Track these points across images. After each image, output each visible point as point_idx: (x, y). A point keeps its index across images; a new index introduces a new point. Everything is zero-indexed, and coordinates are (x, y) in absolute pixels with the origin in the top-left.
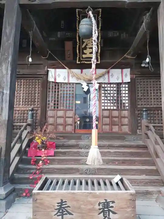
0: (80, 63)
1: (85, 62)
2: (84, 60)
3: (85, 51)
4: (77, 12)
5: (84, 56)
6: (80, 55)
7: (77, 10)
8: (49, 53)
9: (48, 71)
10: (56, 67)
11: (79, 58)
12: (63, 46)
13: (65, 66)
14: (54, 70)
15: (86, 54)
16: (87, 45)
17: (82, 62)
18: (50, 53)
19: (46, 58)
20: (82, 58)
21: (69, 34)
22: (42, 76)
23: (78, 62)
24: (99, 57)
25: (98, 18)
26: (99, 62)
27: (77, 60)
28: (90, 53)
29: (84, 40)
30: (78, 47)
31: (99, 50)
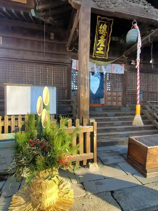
0: (94, 57)
1: (98, 57)
2: (97, 55)
3: (98, 49)
4: (98, 18)
5: (97, 52)
6: (95, 51)
7: (98, 16)
9: (72, 61)
11: (94, 53)
14: (76, 60)
15: (99, 51)
16: (100, 44)
17: (96, 57)
19: (72, 50)
20: (96, 54)
22: (67, 64)
23: (93, 57)
25: (110, 26)
26: (107, 58)
27: (93, 55)
28: (102, 51)
29: (99, 41)
30: (95, 45)
31: (108, 49)
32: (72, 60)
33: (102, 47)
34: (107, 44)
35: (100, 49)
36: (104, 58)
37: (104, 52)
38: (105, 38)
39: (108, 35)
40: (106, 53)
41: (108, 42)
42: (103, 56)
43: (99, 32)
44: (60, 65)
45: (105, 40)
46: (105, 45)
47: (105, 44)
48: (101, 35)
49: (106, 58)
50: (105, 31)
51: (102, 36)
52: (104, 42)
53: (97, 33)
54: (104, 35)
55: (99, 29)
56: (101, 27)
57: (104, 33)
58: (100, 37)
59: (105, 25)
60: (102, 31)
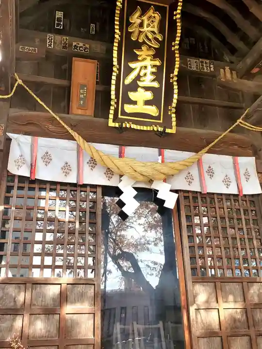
0: (117, 125)
1: (134, 126)
2: (129, 121)
3: (132, 95)
5: (129, 108)
6: (117, 103)
8: (16, 85)
9: (9, 140)
10: (35, 130)
11: (116, 111)
13: (71, 131)
14: (29, 138)
15: (135, 103)
17: (124, 126)
18: (19, 85)
19: (9, 96)
20: (124, 113)
21: (81, 44)
23: (111, 124)
24: (174, 115)
25: (171, 15)
26: (172, 131)
27: (111, 116)
28: (147, 103)
29: (132, 65)
30: (114, 78)
31: (176, 96)
32: (10, 135)
33: (147, 89)
34: (168, 78)
35: (140, 96)
36: (160, 129)
37: (159, 108)
38: (158, 54)
39: (170, 46)
40: (166, 110)
41: (170, 70)
42: (156, 124)
43: (129, 34)
45: (158, 63)
46: (160, 83)
47: (157, 76)
48: (138, 45)
49: (168, 131)
50: (153, 32)
51: (144, 48)
52: (154, 70)
53: (121, 36)
54: (150, 47)
55: (129, 24)
56: (135, 19)
57: (150, 36)
58: (138, 53)
59: (151, 13)
60: (140, 32)
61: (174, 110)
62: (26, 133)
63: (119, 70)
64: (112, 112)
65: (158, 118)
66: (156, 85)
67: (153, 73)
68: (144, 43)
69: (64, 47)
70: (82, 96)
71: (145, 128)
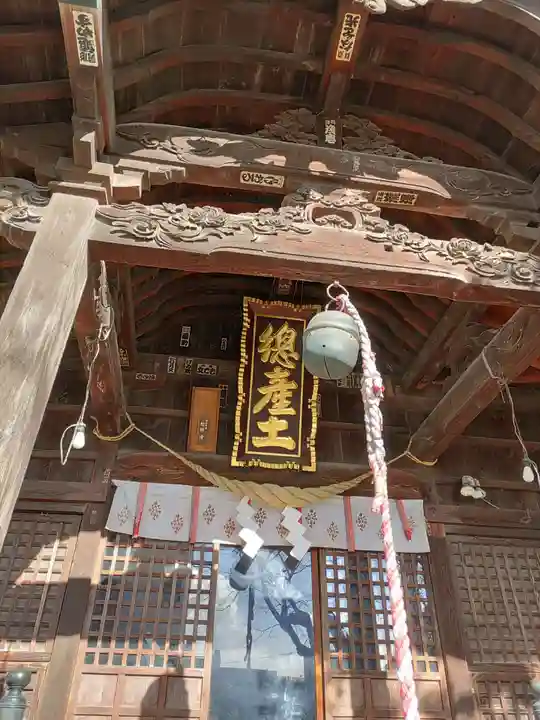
0: (242, 464)
1: (264, 465)
3: (262, 426)
4: (245, 305)
5: (258, 442)
6: (243, 437)
7: (246, 300)
9: (114, 488)
10: (146, 474)
11: (242, 446)
12: (186, 403)
15: (266, 434)
16: (270, 405)
17: (250, 464)
19: (120, 438)
20: (252, 447)
21: (207, 366)
22: (83, 508)
23: (234, 463)
24: (313, 449)
26: (312, 468)
27: (235, 454)
28: (281, 434)
29: (262, 391)
30: (239, 408)
31: (314, 426)
32: (115, 482)
33: (280, 417)
34: (306, 404)
35: (273, 426)
36: (297, 467)
37: (296, 439)
38: (293, 376)
40: (304, 442)
41: (308, 394)
42: (291, 460)
43: (258, 356)
44: (39, 512)
45: (293, 386)
46: (297, 410)
47: (293, 401)
48: (270, 367)
49: (305, 468)
50: (288, 352)
51: (277, 370)
52: (290, 394)
53: (249, 360)
54: (284, 368)
55: (258, 344)
56: (267, 337)
57: (285, 357)
58: (269, 376)
59: (285, 328)
60: (272, 352)
61: (313, 442)
62: (134, 479)
63: (246, 398)
64: (236, 448)
65: (295, 451)
66: (291, 412)
67: (287, 398)
68: (277, 364)
69: (187, 371)
70: (202, 430)
71: (276, 466)
